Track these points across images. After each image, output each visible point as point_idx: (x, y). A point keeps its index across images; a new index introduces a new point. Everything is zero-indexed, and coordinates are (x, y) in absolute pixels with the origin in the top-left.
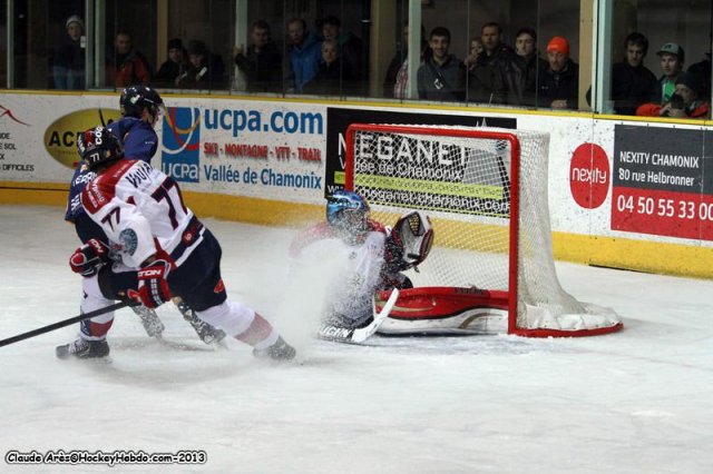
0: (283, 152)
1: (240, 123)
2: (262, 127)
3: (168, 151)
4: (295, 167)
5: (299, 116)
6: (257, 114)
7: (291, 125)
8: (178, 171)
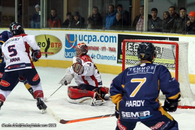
0: (104, 49)
1: (90, 39)
2: (97, 41)
3: (67, 48)
4: (108, 53)
5: (109, 37)
6: (95, 36)
7: (106, 40)
8: (70, 54)
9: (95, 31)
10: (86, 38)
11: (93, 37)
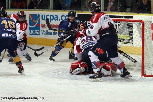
6: (57, 16)
8: (34, 32)
9: (56, 11)
10: (49, 17)
11: (54, 17)
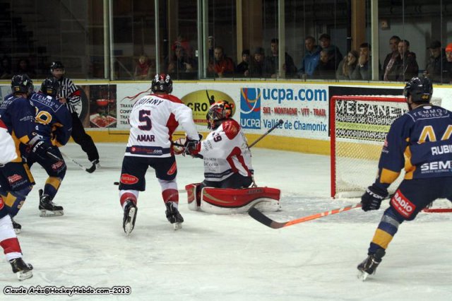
0: (306, 111)
1: (282, 96)
2: (294, 98)
3: (244, 112)
4: (312, 119)
5: (314, 91)
6: (291, 91)
7: (309, 96)
8: (249, 123)
9: (290, 82)
10: (276, 94)
11: (287, 93)
